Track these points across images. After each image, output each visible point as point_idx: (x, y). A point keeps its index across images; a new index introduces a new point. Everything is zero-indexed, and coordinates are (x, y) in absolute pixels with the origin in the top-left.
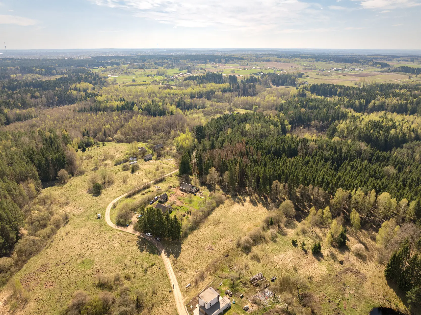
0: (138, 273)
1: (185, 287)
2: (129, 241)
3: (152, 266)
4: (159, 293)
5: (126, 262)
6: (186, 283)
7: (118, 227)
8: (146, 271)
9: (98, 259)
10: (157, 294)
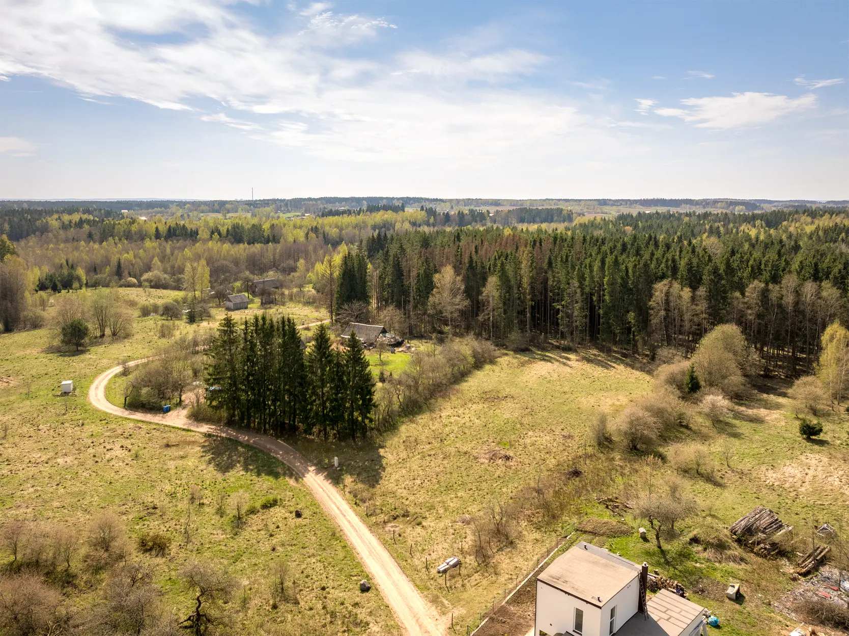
0: (202, 531)
1: (433, 572)
2: (168, 446)
3: (265, 506)
4: (307, 599)
5: (150, 499)
6: (434, 556)
7: (130, 414)
8: (239, 522)
9: (32, 490)
10: (297, 603)
